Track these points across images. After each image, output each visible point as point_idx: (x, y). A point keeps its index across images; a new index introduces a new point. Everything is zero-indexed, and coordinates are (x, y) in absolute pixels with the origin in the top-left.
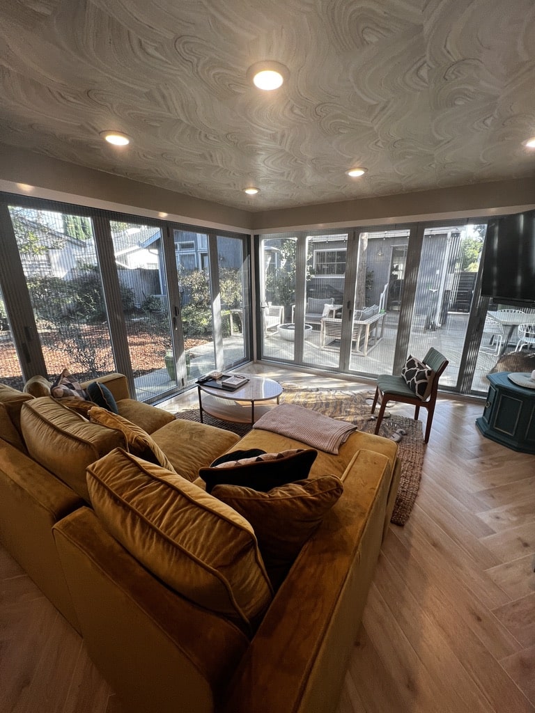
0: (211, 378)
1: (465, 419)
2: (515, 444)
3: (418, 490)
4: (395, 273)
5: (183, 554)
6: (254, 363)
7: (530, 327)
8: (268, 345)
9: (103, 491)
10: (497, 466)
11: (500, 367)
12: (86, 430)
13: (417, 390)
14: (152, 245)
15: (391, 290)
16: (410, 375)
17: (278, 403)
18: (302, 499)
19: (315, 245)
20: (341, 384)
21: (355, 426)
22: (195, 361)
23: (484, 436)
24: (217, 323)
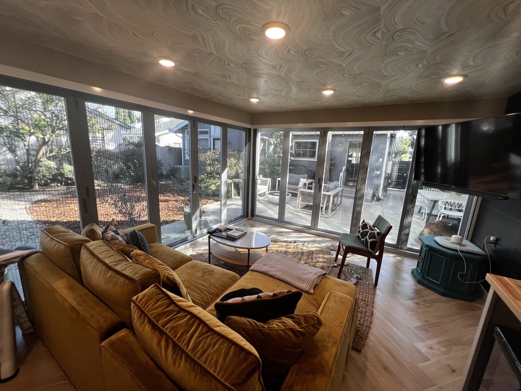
0: (218, 230)
1: (403, 269)
2: (441, 290)
3: (370, 323)
4: (350, 159)
5: (205, 372)
6: (248, 219)
7: (447, 203)
8: (259, 206)
9: (144, 318)
10: (428, 307)
11: (427, 231)
12: (131, 269)
13: (369, 246)
14: (178, 130)
15: (347, 170)
16: (364, 235)
17: (267, 251)
18: (292, 330)
19: (295, 137)
20: (312, 238)
21: (325, 272)
22: (205, 216)
23: (418, 282)
24: (224, 189)
